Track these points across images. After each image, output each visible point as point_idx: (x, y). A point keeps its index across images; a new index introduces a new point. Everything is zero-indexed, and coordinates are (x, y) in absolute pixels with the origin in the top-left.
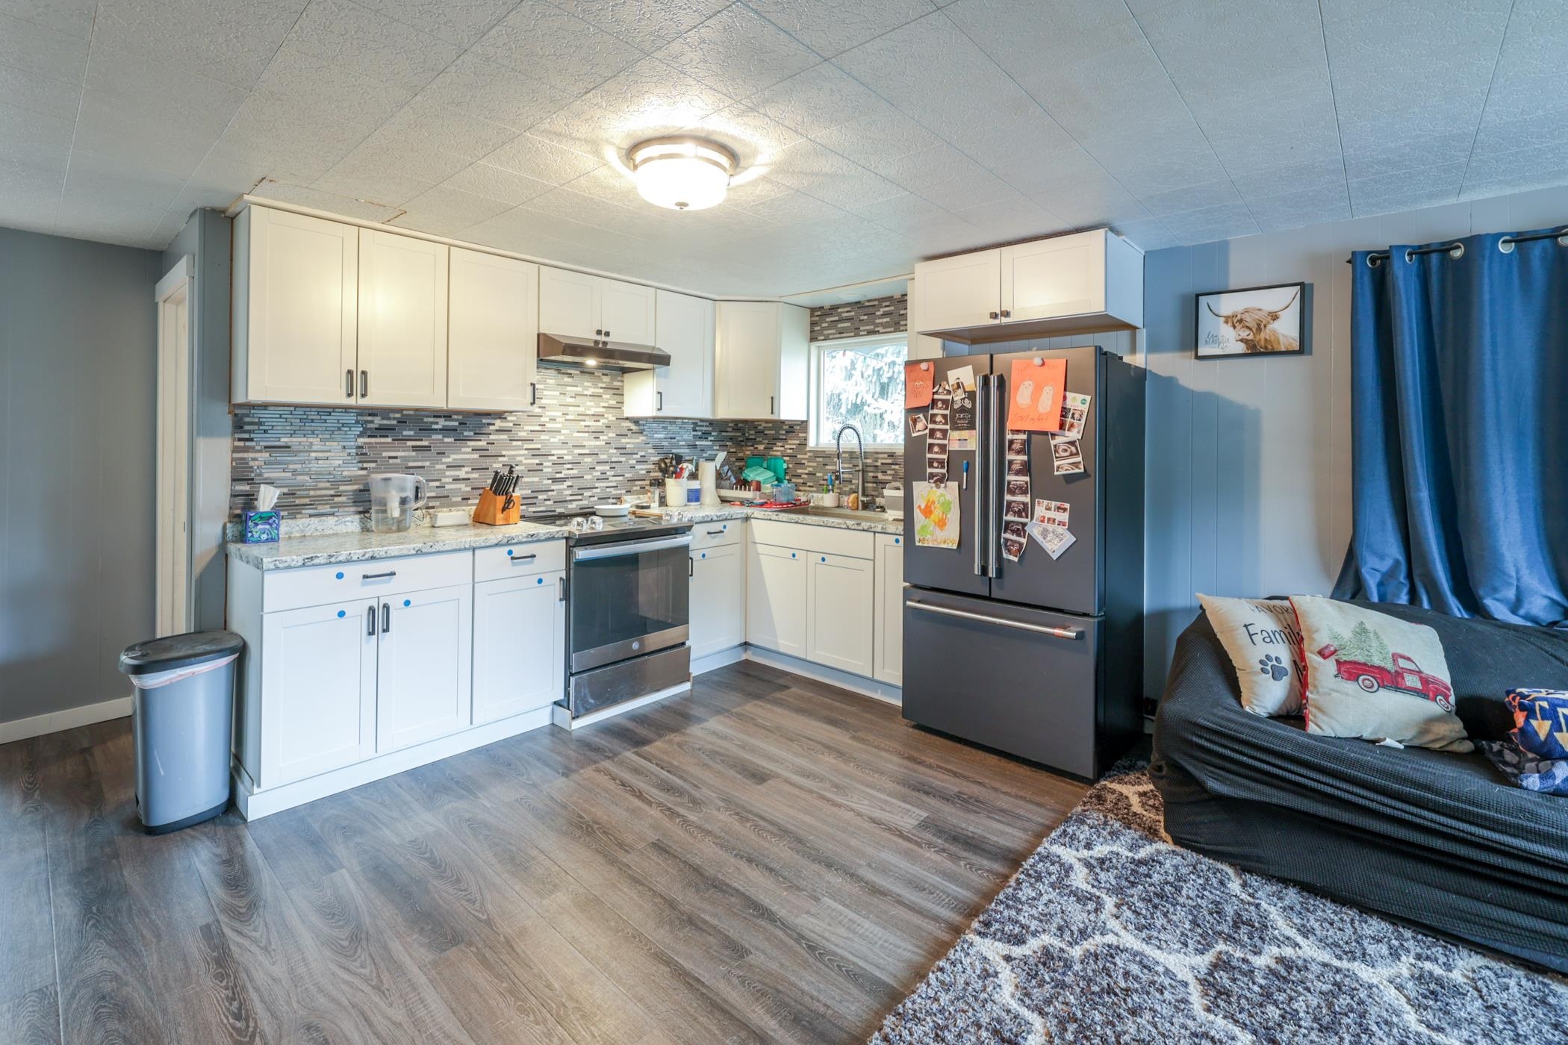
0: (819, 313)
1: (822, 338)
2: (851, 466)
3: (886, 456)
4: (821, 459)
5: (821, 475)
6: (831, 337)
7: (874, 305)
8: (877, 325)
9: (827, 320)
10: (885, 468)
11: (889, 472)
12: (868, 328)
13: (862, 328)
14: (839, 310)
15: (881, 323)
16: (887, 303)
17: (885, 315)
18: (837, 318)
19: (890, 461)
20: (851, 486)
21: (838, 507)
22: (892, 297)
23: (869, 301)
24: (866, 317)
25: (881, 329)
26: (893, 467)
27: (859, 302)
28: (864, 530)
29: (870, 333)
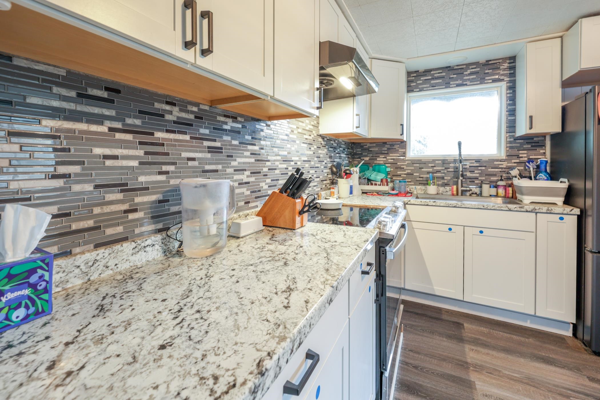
0: (415, 75)
1: (418, 90)
2: (444, 168)
3: (474, 161)
4: (418, 165)
5: (418, 174)
6: (425, 89)
7: (463, 68)
8: (466, 80)
9: (422, 79)
10: (472, 169)
11: (476, 172)
12: (457, 82)
13: (451, 83)
14: (432, 72)
15: (469, 79)
16: (475, 66)
17: (471, 74)
18: (430, 77)
19: (478, 165)
20: (443, 181)
22: (479, 62)
23: (457, 66)
24: (455, 76)
25: (468, 83)
26: (480, 168)
27: (450, 67)
28: (527, 211)
29: (458, 85)
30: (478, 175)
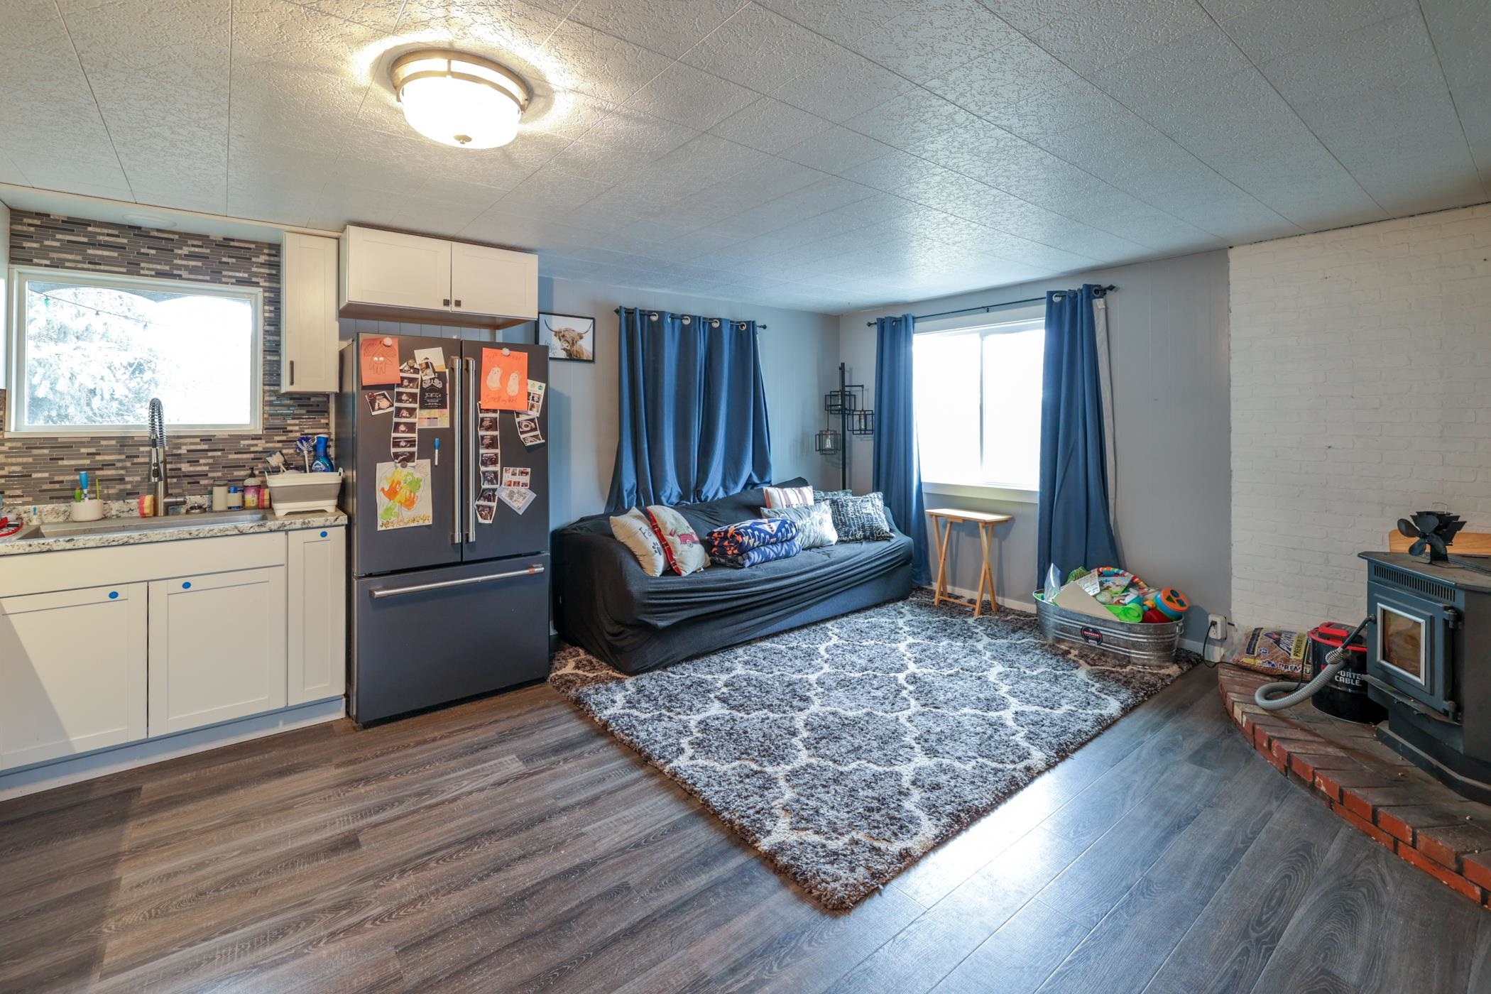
0: (37, 222)
1: (48, 262)
2: (123, 457)
3: (198, 440)
4: (43, 451)
6: (67, 264)
7: (173, 240)
8: (179, 267)
9: (59, 236)
10: (193, 456)
11: (202, 461)
12: (158, 267)
13: (143, 265)
14: (90, 229)
15: (186, 268)
16: (200, 243)
17: (190, 256)
18: (85, 240)
19: (206, 447)
20: (122, 487)
21: (105, 518)
22: (208, 236)
23: (158, 230)
24: (153, 252)
25: (185, 274)
26: (210, 454)
27: (139, 228)
29: (160, 274)
30: (207, 468)
